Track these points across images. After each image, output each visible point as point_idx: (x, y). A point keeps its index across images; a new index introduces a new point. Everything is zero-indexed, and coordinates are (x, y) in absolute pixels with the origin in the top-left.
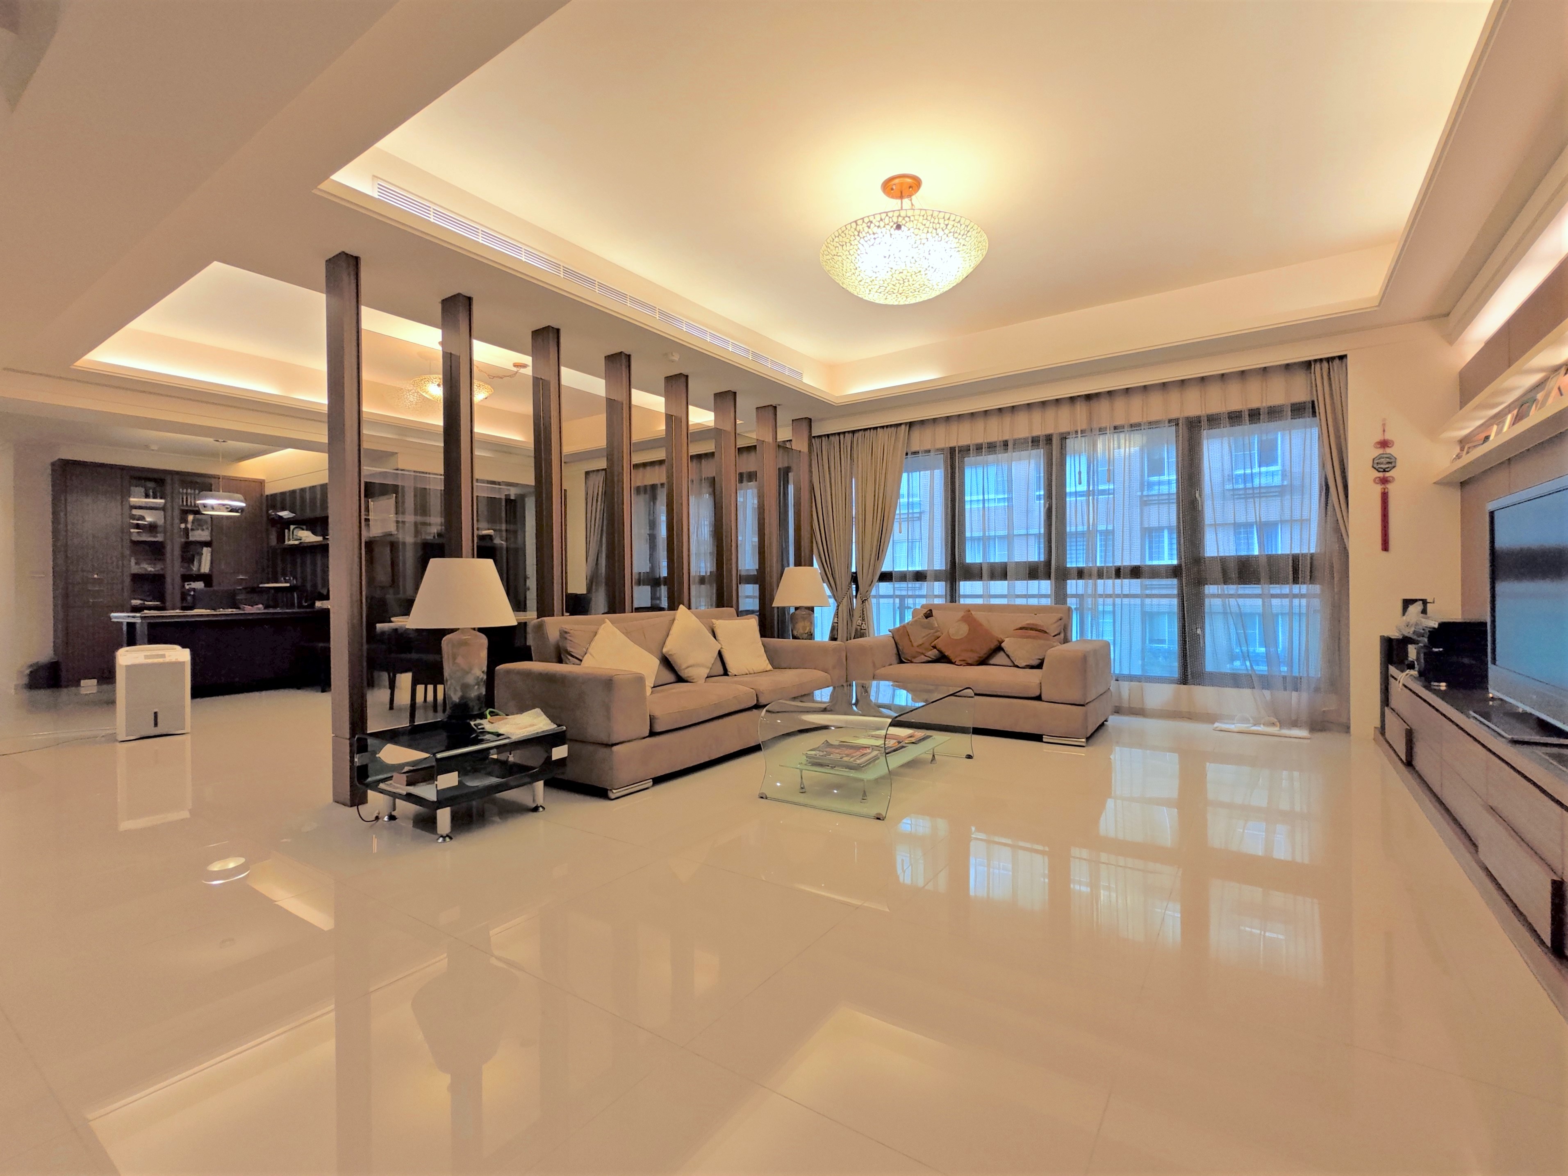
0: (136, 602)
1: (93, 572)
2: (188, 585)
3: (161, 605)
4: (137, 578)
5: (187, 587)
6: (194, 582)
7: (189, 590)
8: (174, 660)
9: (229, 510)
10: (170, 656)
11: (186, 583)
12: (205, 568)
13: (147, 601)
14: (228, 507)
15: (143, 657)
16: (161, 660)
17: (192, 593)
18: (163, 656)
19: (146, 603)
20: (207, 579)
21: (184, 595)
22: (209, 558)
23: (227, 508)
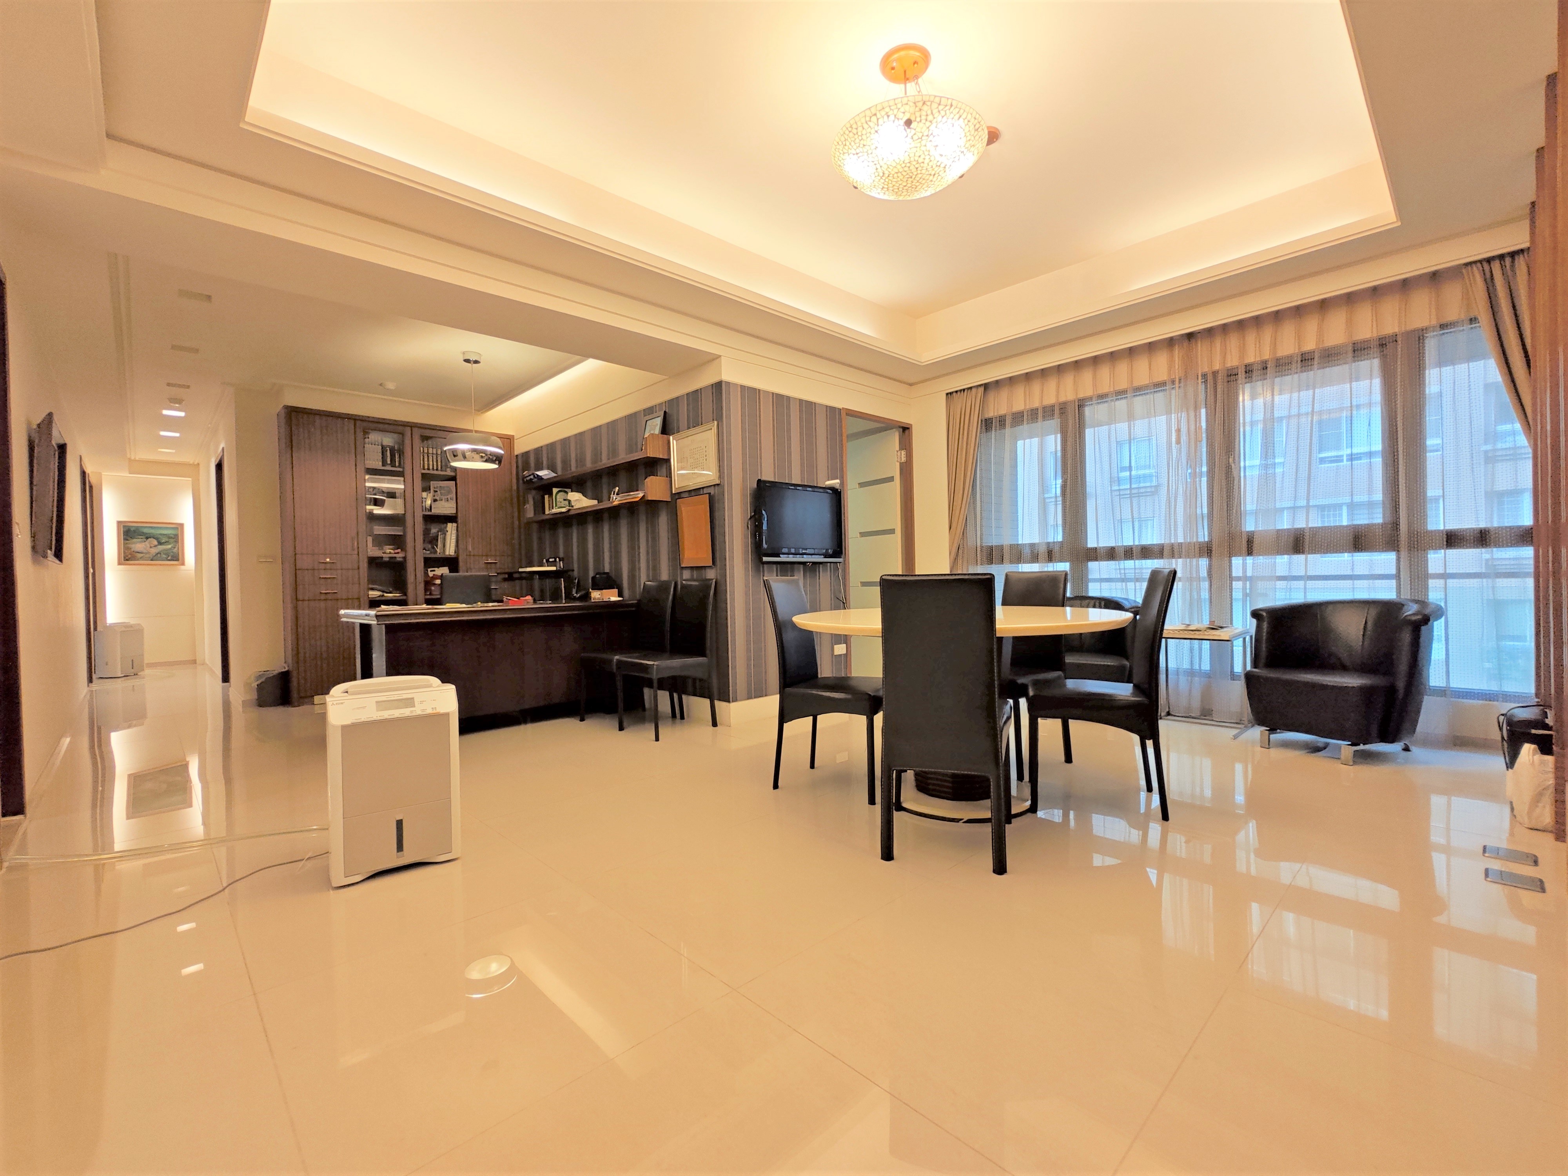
0: (374, 594)
1: (325, 555)
2: (431, 571)
3: (402, 598)
4: (374, 562)
5: (431, 574)
6: (438, 567)
7: (435, 577)
8: (429, 711)
9: (484, 459)
10: (421, 702)
11: (429, 570)
12: (450, 551)
13: (387, 593)
14: (484, 455)
15: (374, 706)
16: (406, 712)
17: (438, 582)
18: (410, 703)
19: (386, 595)
20: (452, 563)
21: (428, 583)
22: (454, 537)
23: (482, 457)
